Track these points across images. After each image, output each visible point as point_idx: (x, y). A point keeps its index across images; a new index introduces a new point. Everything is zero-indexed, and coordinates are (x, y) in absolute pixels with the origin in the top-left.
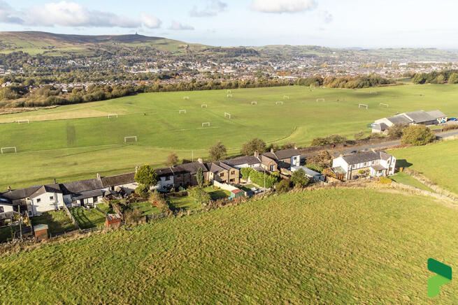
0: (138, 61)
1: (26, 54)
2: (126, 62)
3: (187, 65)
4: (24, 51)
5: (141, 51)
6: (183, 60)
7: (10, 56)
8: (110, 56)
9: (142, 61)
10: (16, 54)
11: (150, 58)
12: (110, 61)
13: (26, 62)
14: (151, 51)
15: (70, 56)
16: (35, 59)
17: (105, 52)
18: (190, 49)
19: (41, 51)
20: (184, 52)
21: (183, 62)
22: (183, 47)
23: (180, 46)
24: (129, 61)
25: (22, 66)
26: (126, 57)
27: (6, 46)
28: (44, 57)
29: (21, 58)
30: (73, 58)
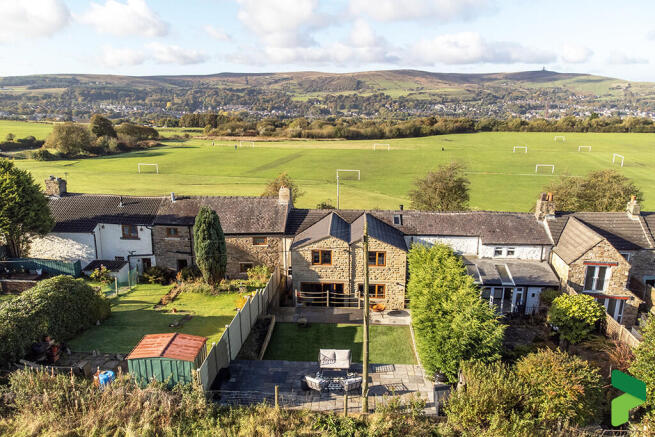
0: (535, 108)
1: (388, 97)
2: (516, 108)
3: (619, 114)
4: (386, 93)
5: (545, 94)
6: (613, 107)
7: (369, 99)
8: (494, 99)
9: (541, 107)
10: (376, 96)
11: (558, 103)
12: (492, 107)
13: (384, 106)
14: (560, 95)
15: (439, 99)
16: (395, 102)
17: (489, 94)
18: (633, 90)
19: (405, 94)
20: (619, 95)
21: (613, 110)
22: (618, 88)
23: (614, 85)
24: (521, 107)
25: (377, 111)
26: (518, 102)
27: (368, 88)
28: (407, 101)
29: (380, 101)
30: (443, 103)
